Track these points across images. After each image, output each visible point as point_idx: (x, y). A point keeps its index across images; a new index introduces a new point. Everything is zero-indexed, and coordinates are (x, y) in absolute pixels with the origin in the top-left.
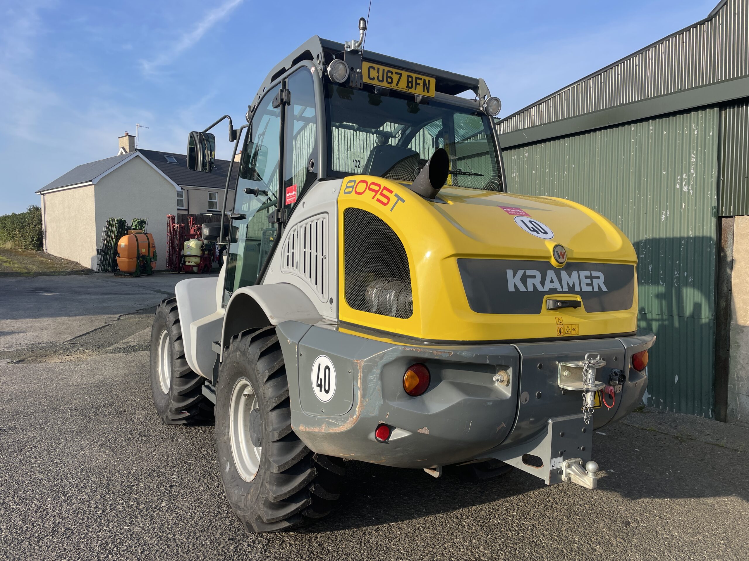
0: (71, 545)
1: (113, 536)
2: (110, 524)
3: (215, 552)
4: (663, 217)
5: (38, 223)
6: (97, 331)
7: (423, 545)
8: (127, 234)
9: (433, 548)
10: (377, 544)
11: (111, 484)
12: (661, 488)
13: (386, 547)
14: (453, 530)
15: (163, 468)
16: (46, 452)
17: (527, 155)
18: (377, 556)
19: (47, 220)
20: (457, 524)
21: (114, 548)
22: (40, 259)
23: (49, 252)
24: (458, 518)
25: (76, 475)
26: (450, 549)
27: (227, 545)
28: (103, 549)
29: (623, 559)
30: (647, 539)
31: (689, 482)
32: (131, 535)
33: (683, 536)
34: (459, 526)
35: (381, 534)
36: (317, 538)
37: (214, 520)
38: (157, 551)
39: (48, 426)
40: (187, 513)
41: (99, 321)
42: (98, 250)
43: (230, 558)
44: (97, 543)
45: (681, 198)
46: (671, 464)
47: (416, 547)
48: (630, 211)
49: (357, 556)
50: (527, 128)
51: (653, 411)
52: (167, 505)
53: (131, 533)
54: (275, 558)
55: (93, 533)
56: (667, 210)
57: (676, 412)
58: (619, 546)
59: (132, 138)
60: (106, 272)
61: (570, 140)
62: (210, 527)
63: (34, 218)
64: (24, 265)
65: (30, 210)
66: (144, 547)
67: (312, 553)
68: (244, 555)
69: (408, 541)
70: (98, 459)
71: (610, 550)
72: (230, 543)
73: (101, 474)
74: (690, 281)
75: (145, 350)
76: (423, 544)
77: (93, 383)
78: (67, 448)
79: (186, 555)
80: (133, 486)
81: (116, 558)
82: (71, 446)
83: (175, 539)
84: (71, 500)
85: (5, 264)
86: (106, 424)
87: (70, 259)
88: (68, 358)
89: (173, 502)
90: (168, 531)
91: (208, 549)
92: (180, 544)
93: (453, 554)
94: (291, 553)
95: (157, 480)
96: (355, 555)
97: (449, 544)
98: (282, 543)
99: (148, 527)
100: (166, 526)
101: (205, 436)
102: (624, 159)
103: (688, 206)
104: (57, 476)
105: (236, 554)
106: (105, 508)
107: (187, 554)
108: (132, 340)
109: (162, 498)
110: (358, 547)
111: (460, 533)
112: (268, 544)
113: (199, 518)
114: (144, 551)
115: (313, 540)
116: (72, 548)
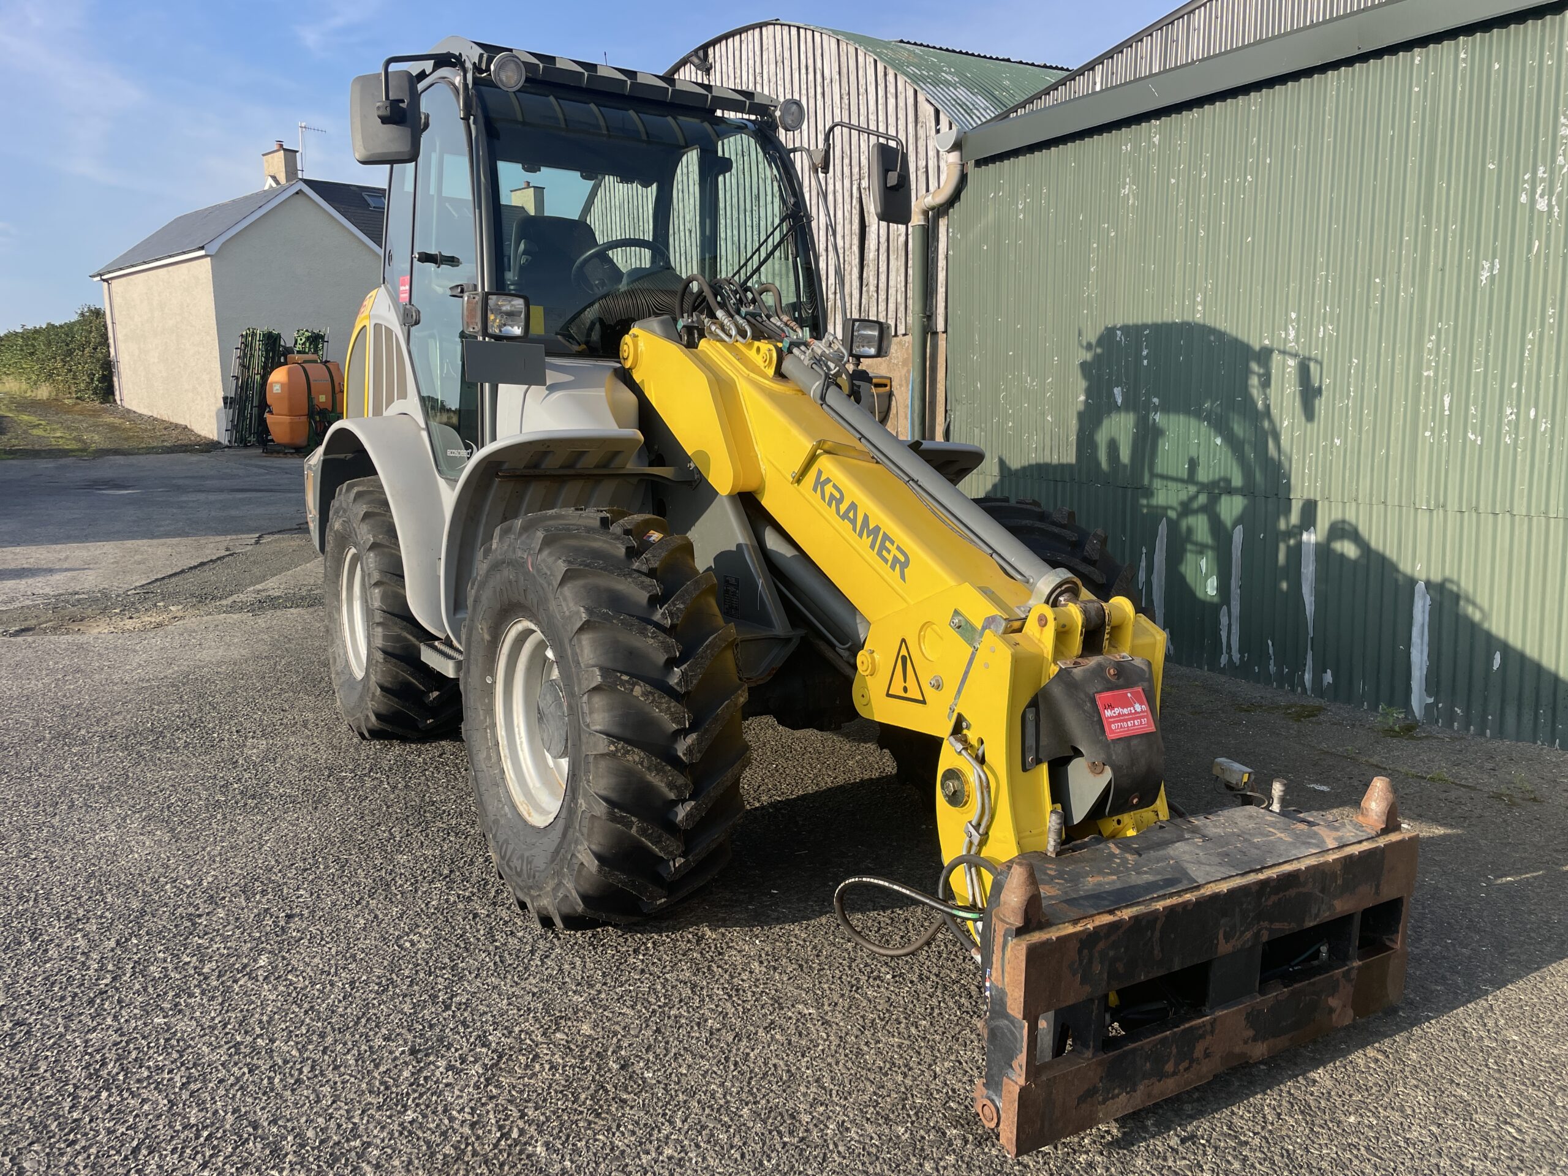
0: (18, 1065)
1: (123, 1044)
2: (123, 1012)
3: (364, 1086)
4: (1485, 275)
5: (100, 344)
6: (206, 567)
7: (881, 1068)
8: (285, 363)
9: (905, 1075)
10: (766, 1064)
11: (148, 910)
12: (1471, 921)
13: (789, 1071)
14: (957, 1029)
15: (280, 871)
16: (19, 835)
17: (1156, 140)
18: (764, 1096)
19: (119, 336)
20: (968, 1013)
21: (118, 1074)
22: (109, 419)
23: (127, 405)
24: (971, 997)
25: (73, 889)
26: (949, 1077)
27: (396, 1067)
28: (90, 1077)
29: (1385, 1104)
30: (1444, 1051)
31: (1536, 904)
32: (167, 1040)
33: (1532, 1043)
34: (971, 1017)
35: (778, 1037)
36: (620, 1047)
37: (375, 1002)
38: (221, 1081)
39: (40, 775)
40: (313, 984)
41: (213, 546)
42: (225, 399)
43: (398, 1101)
44: (80, 1060)
45: (1531, 228)
46: (1490, 859)
47: (864, 1073)
48: (1404, 265)
49: (713, 1096)
50: (1160, 73)
51: (1440, 736)
52: (270, 963)
53: (167, 1036)
54: (509, 1101)
55: (76, 1034)
56: (1494, 257)
57: (1493, 737)
58: (1372, 1071)
59: (290, 155)
60: (246, 446)
61: (1261, 97)
62: (363, 1021)
63: (91, 332)
64: (75, 434)
65: (82, 314)
66: (193, 1070)
67: (603, 1087)
68: (432, 1095)
69: (843, 1057)
70: (132, 851)
71: (1351, 1080)
72: (405, 1062)
73: (131, 886)
74: (1543, 429)
75: (298, 606)
76: (882, 1065)
77: (166, 677)
78: (68, 826)
79: (289, 1092)
80: (200, 916)
81: (118, 1099)
82: (79, 820)
83: (272, 1051)
84: (46, 951)
85: (35, 432)
86: (172, 769)
87: (171, 420)
88: (129, 624)
89: (287, 955)
90: (258, 1031)
91: (348, 1077)
92: (280, 1062)
93: (954, 1091)
94: (550, 1087)
95: (258, 902)
96: (709, 1094)
97: (946, 1064)
98: (533, 1060)
99: (213, 1019)
100: (257, 1016)
101: (392, 796)
102: (1393, 136)
103: (1548, 247)
104: (28, 891)
105: (415, 1091)
106: (120, 972)
107: (293, 1091)
108: (274, 586)
109: (261, 946)
110: (719, 1072)
111: (973, 1036)
112: (497, 1064)
113: (341, 998)
114: (188, 1083)
115: (609, 1053)
116: (17, 1073)
